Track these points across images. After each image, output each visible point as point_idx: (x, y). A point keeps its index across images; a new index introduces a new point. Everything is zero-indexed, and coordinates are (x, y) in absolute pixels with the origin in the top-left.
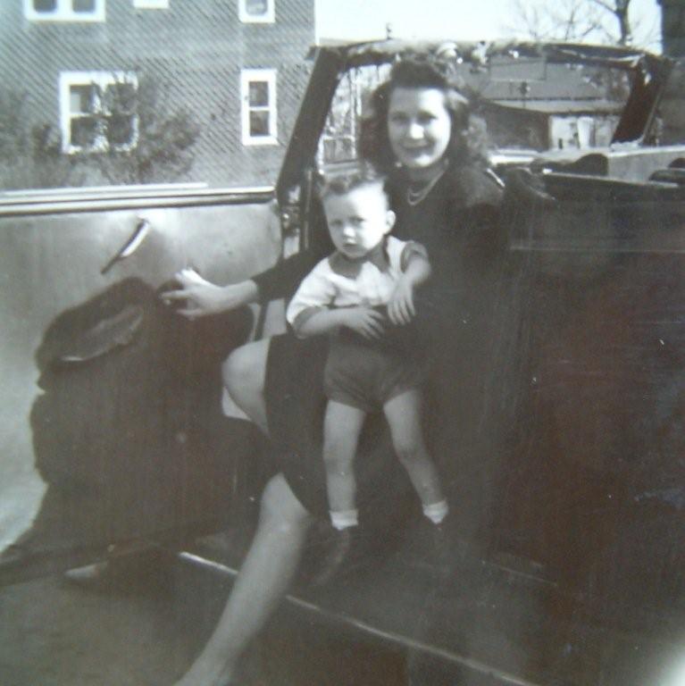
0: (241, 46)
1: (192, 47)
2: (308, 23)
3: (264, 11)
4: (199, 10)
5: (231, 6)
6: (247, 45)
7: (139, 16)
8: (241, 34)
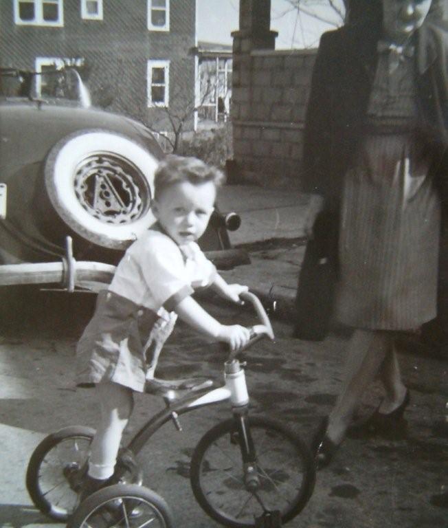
0: (147, 45)
1: (117, 45)
2: (191, 32)
3: (163, 23)
4: (123, 22)
5: (142, 20)
6: (152, 44)
7: (85, 24)
8: (148, 38)
